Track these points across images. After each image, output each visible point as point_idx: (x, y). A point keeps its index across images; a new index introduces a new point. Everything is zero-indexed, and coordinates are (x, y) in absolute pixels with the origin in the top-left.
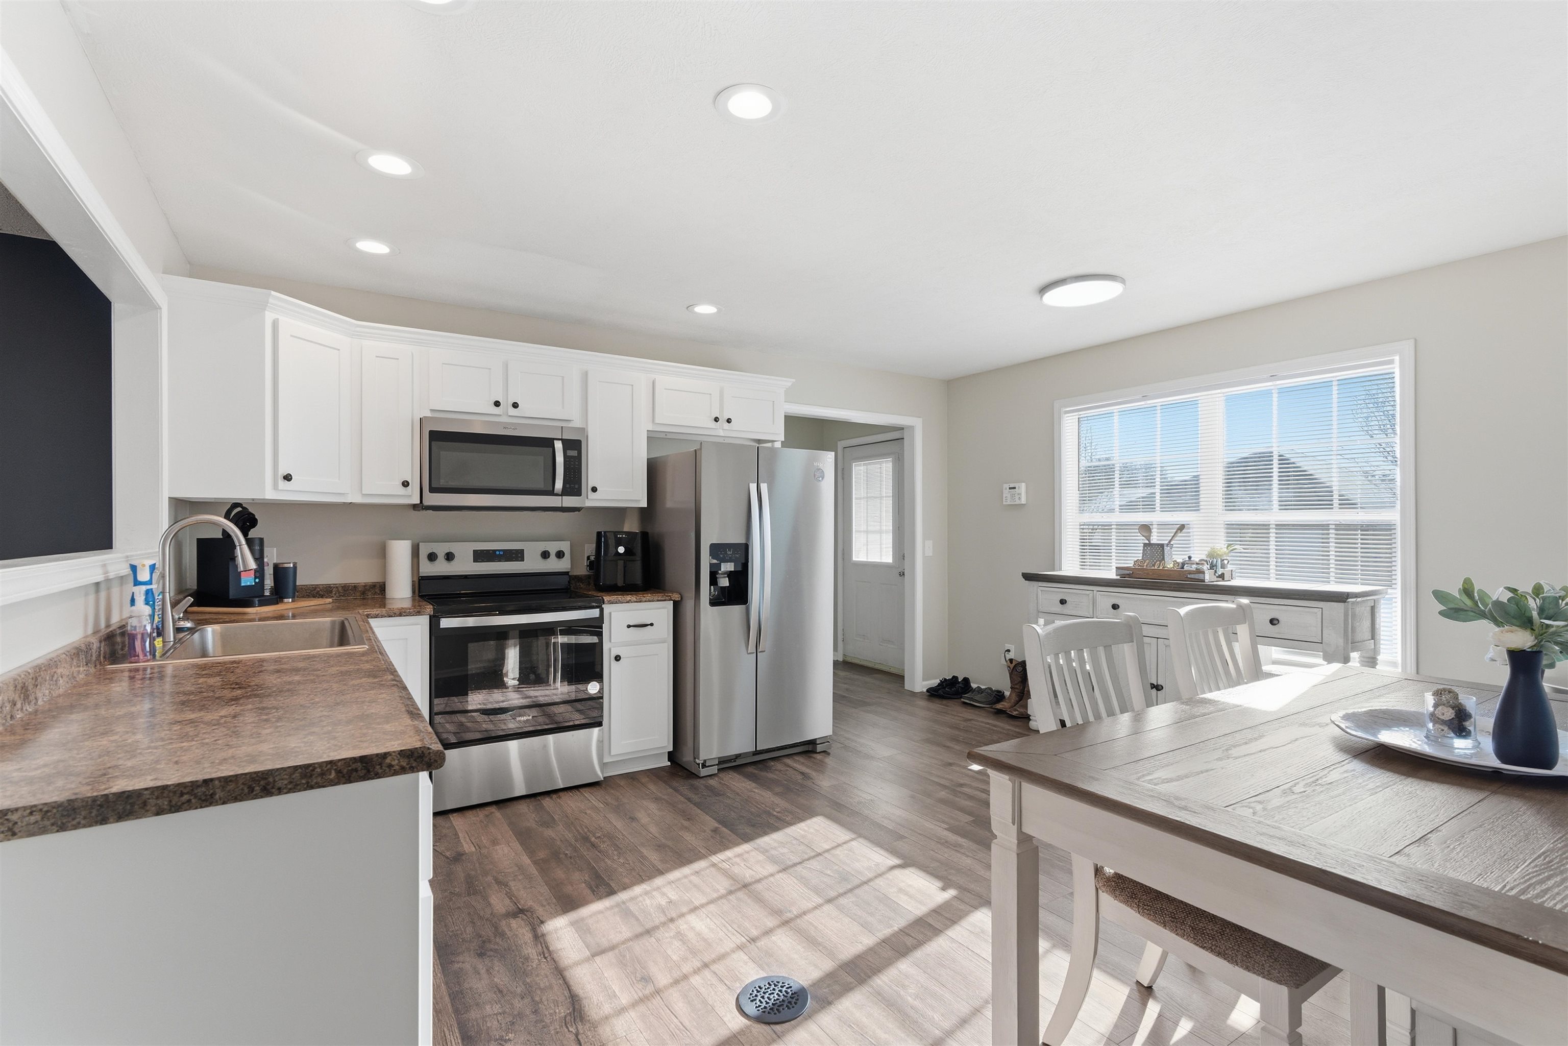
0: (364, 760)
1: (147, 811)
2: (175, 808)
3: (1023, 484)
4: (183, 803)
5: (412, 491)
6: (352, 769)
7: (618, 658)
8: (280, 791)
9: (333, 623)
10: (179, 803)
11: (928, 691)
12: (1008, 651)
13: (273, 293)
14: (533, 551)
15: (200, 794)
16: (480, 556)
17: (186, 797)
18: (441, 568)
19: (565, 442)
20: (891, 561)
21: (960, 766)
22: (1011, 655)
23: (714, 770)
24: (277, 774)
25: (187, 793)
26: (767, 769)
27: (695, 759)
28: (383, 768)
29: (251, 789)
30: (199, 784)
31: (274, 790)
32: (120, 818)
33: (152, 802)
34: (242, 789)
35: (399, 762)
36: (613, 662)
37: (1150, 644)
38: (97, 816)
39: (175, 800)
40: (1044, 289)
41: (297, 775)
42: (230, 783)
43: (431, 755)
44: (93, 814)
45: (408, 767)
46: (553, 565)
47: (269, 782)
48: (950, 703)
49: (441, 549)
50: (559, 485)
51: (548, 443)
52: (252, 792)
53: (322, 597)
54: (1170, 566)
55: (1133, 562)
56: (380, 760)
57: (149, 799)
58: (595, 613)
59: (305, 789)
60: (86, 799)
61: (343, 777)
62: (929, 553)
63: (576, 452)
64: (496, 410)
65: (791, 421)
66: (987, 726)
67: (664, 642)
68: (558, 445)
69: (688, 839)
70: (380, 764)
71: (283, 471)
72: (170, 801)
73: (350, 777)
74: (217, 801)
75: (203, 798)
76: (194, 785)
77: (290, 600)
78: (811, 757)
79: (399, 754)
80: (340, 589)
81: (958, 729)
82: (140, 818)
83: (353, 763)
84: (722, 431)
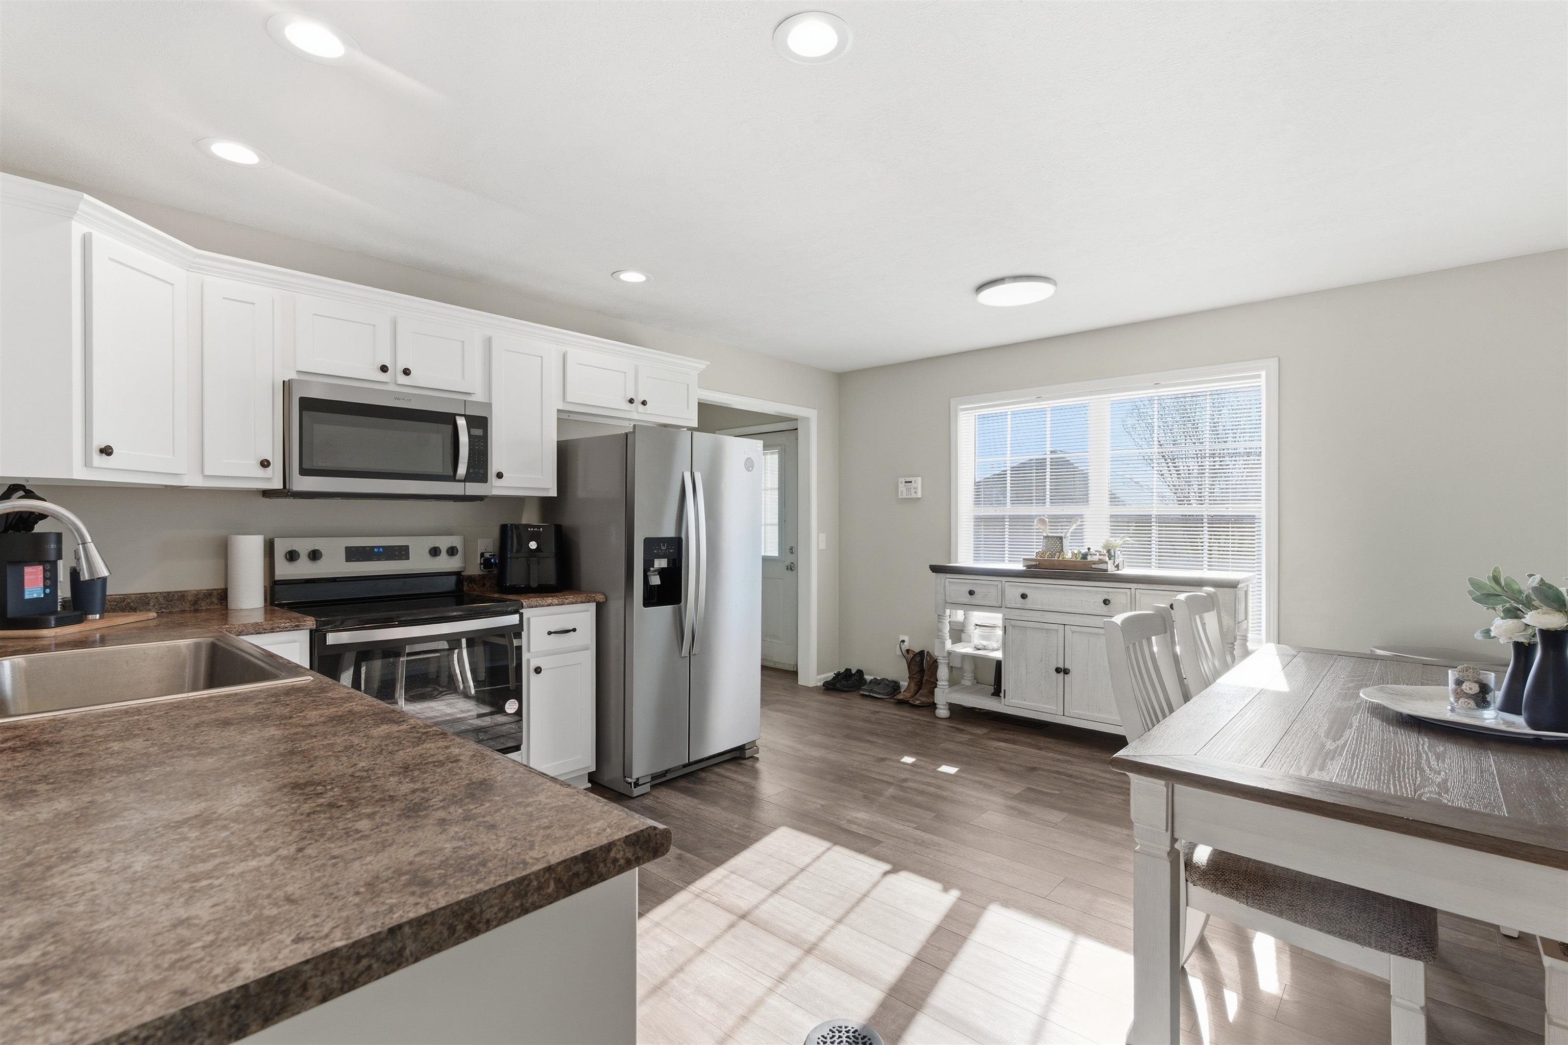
0: (588, 858)
1: (308, 999)
2: (349, 984)
3: (919, 479)
4: (359, 975)
5: (273, 473)
6: (574, 874)
7: (538, 670)
8: (489, 925)
9: (197, 646)
10: (355, 975)
11: (824, 685)
12: (903, 641)
13: (86, 196)
14: (419, 548)
15: (383, 953)
16: (353, 554)
17: (365, 962)
18: (303, 569)
19: (469, 418)
20: (777, 555)
21: (892, 760)
22: (906, 646)
23: (646, 788)
24: (484, 899)
25: (367, 955)
26: (702, 781)
27: (625, 777)
28: (608, 864)
29: (452, 929)
30: (383, 936)
31: (481, 925)
32: (267, 1020)
33: (316, 981)
34: (441, 933)
35: (625, 854)
36: (533, 675)
37: (1057, 630)
38: (230, 1026)
39: (349, 969)
40: (981, 288)
41: (509, 897)
42: (425, 927)
43: (658, 836)
44: (224, 1025)
45: (633, 858)
46: (445, 564)
47: (474, 913)
48: (849, 695)
49: (303, 546)
50: (462, 470)
51: (449, 419)
52: (454, 934)
53: (134, 610)
54: (1068, 556)
55: (1035, 554)
56: (604, 855)
57: (311, 977)
58: (514, 619)
59: (519, 916)
60: (213, 1001)
61: (564, 887)
62: (823, 546)
63: (482, 430)
64: (382, 377)
65: (705, 409)
66: (896, 717)
67: (587, 649)
68: (461, 422)
69: (654, 871)
70: (604, 861)
71: (100, 441)
72: (342, 974)
73: (570, 886)
74: (407, 960)
75: (389, 958)
76: (375, 939)
77: (98, 616)
78: (741, 764)
79: (624, 842)
80: (161, 600)
81: (870, 721)
82: (298, 1013)
83: (575, 865)
84: (638, 414)
